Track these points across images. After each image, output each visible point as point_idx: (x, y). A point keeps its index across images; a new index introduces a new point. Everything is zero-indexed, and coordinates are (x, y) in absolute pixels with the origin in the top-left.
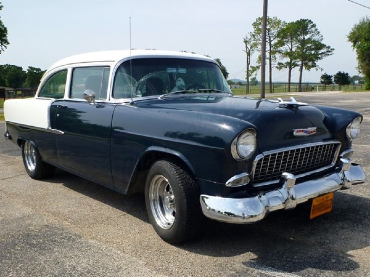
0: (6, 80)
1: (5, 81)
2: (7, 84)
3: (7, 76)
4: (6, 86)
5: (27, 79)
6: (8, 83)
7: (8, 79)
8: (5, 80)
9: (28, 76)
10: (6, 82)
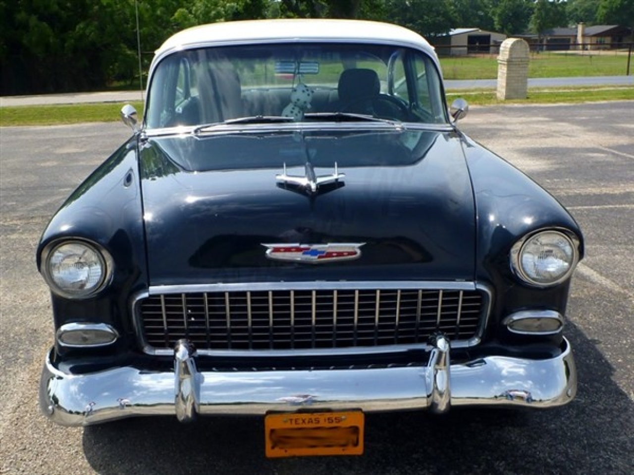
0: (496, 19)
1: (493, 21)
2: (497, 27)
3: (499, 11)
4: (493, 30)
5: (533, 17)
6: (498, 24)
7: (500, 15)
8: (493, 17)
9: (536, 10)
10: (495, 23)
